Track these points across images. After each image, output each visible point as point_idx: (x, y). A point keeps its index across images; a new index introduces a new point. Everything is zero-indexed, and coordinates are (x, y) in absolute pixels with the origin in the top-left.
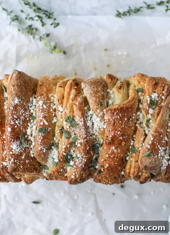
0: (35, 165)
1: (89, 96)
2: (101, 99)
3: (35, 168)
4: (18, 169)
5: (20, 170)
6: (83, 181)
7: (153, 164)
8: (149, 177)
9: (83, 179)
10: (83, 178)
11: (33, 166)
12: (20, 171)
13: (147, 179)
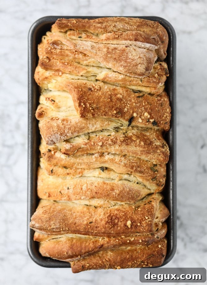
0: (145, 203)
1: (64, 137)
2: (67, 123)
3: (148, 203)
4: (149, 222)
5: (149, 220)
6: (164, 145)
7: (143, 61)
8: (161, 64)
9: (163, 145)
10: (161, 145)
11: (146, 205)
12: (151, 220)
13: (163, 67)
